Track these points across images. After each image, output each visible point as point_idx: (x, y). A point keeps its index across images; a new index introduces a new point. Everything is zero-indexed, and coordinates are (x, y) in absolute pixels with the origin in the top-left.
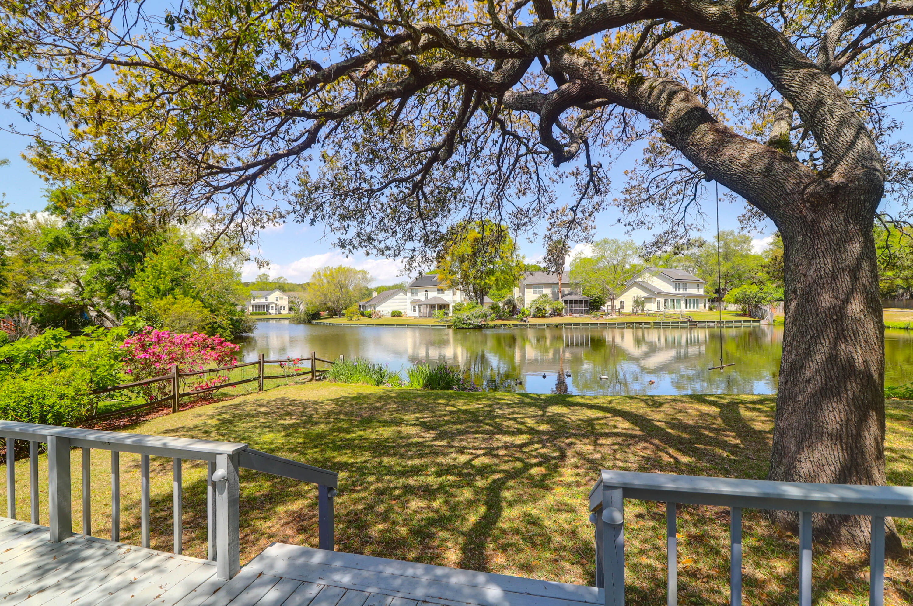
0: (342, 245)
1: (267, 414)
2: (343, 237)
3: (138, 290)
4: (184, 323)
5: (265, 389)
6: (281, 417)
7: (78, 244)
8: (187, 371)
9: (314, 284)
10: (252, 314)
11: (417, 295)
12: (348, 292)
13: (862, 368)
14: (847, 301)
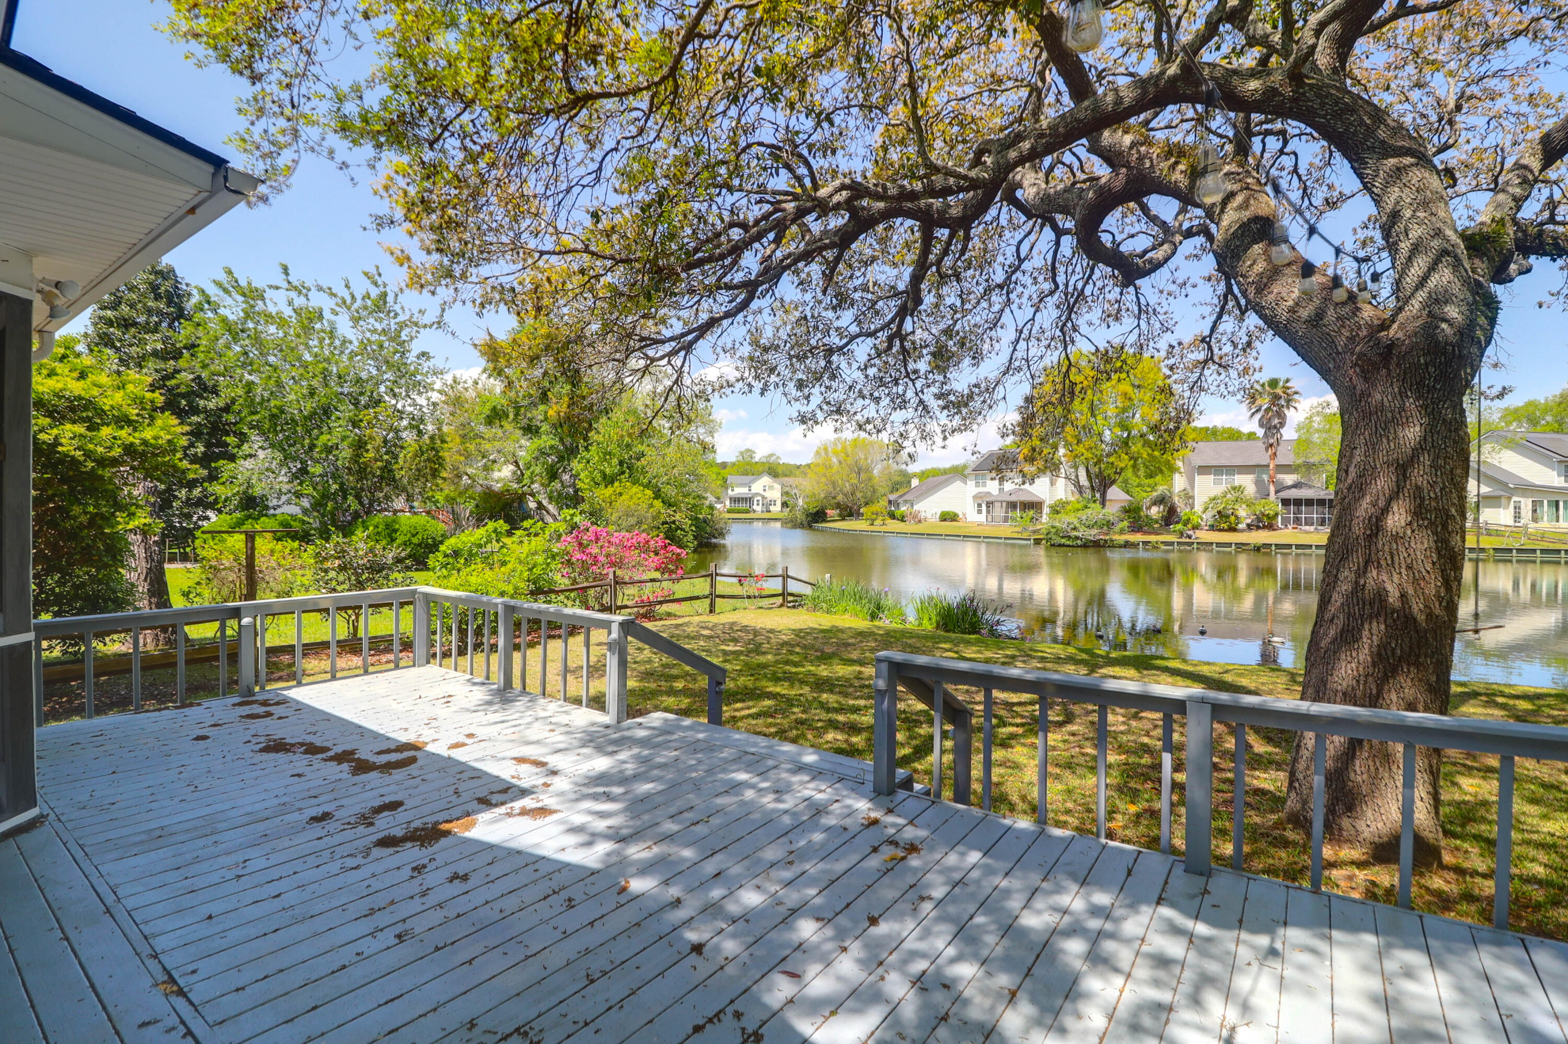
0: (803, 420)
1: (709, 637)
2: (804, 409)
3: (582, 476)
4: (632, 521)
5: (717, 610)
6: (724, 642)
7: (517, 415)
8: (627, 579)
9: (817, 465)
10: (729, 512)
11: (984, 485)
12: (870, 479)
13: (1398, 604)
14: (1386, 510)
